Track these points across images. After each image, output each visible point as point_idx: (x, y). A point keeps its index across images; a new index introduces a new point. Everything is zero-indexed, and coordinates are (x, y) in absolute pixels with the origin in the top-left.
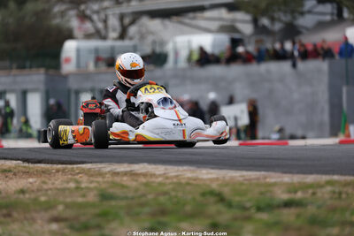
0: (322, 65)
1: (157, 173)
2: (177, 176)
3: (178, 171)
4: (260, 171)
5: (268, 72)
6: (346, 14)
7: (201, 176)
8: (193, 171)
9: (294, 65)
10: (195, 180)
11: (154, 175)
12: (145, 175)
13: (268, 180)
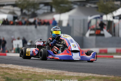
0: (46, 28)
1: (19, 69)
2: (27, 71)
3: (26, 68)
4: (59, 70)
5: (27, 29)
6: (54, 10)
7: (37, 71)
8: (33, 69)
9: (36, 27)
10: (35, 72)
11: (18, 69)
12: (14, 69)
13: (65, 74)
